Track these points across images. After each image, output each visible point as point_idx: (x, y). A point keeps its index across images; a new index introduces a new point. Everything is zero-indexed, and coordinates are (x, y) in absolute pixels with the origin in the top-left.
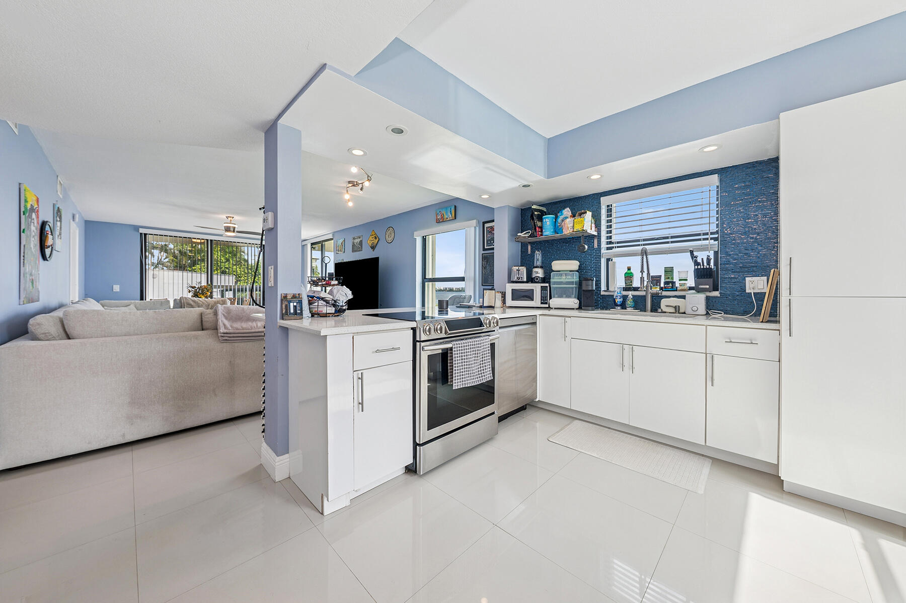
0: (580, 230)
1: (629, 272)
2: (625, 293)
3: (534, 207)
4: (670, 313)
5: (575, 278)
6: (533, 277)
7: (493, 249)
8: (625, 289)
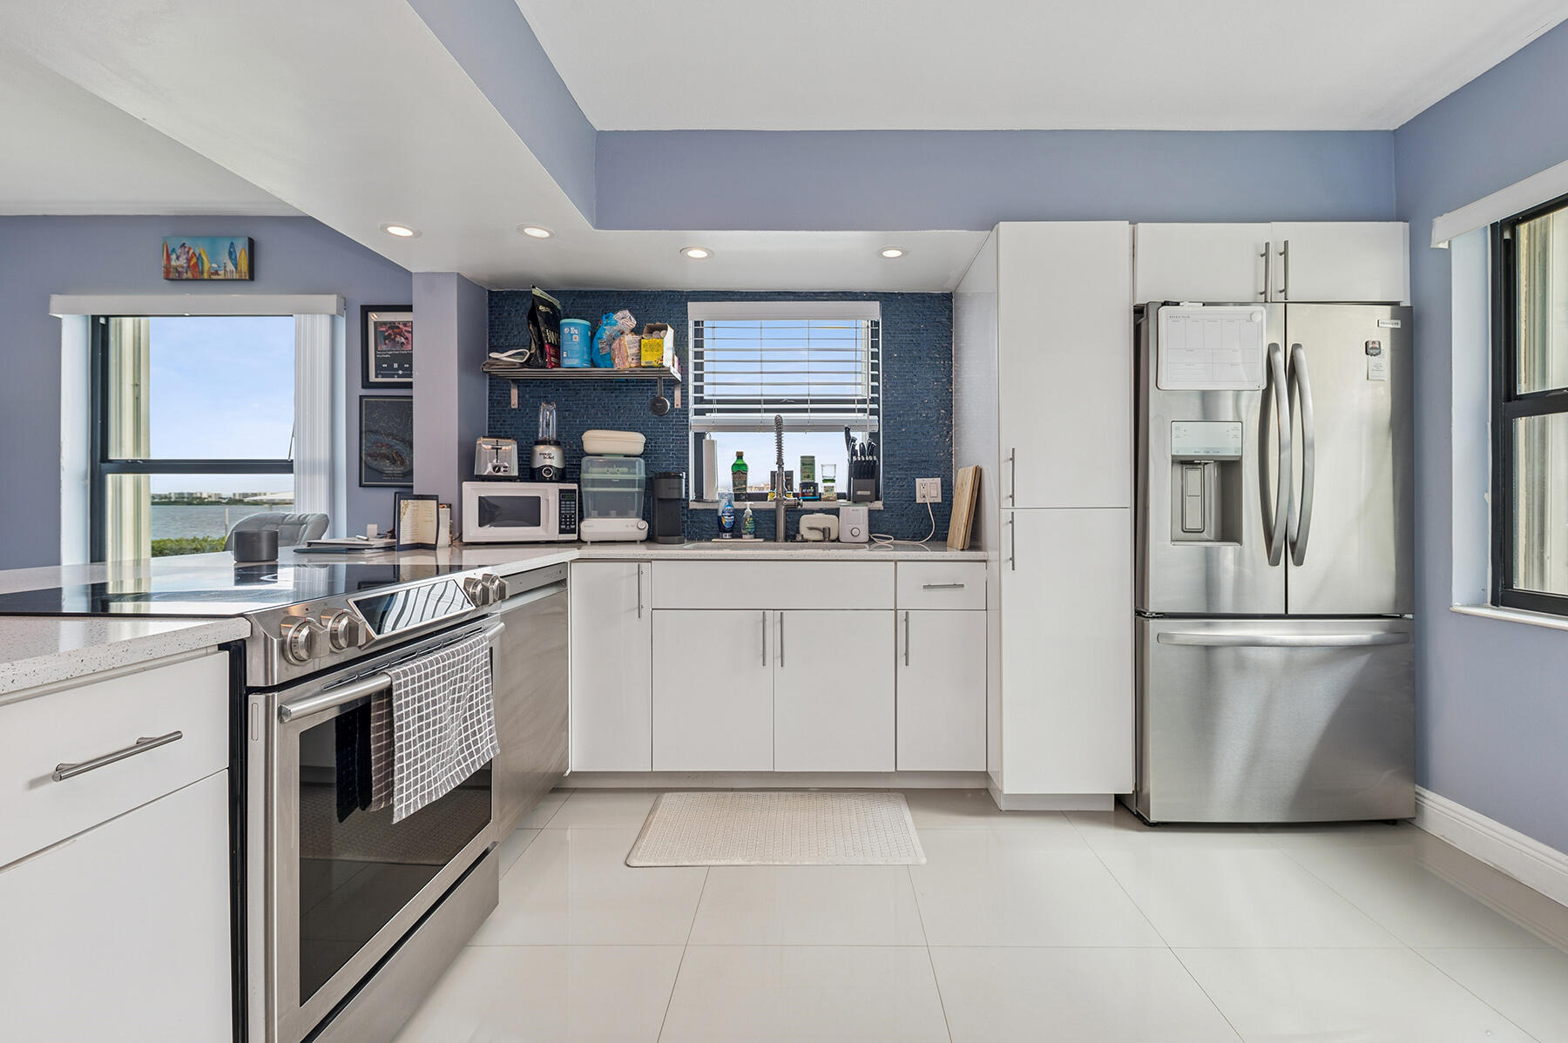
0: (656, 364)
1: (739, 462)
2: (737, 505)
3: (537, 292)
4: (814, 541)
5: (640, 473)
6: (537, 465)
7: (409, 386)
8: (738, 498)
